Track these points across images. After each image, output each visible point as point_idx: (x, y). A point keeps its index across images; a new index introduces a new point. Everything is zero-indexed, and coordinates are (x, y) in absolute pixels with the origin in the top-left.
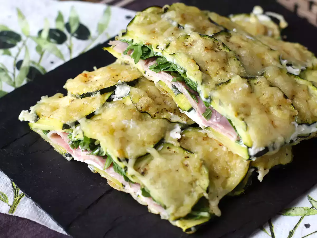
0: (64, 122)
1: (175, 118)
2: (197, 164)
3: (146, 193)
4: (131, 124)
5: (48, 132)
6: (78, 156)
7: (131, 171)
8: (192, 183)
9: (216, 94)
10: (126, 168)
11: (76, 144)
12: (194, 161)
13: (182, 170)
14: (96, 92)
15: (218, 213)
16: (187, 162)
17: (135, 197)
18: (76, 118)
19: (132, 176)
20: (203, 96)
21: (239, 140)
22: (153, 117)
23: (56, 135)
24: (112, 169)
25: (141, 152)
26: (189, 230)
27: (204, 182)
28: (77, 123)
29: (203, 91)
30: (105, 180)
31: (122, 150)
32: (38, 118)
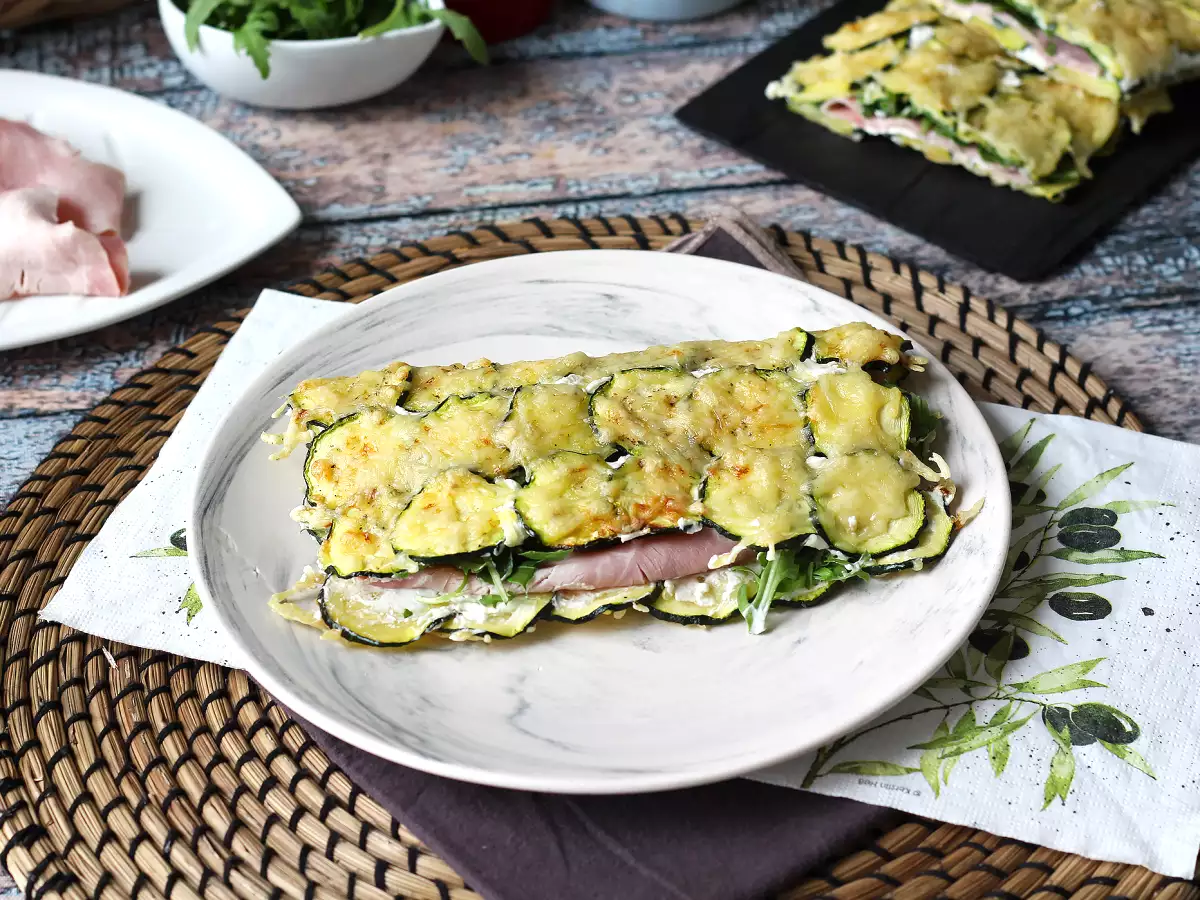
0: (850, 80)
1: (1004, 63)
2: (1050, 114)
3: (988, 154)
4: (951, 70)
5: (818, 104)
6: (876, 127)
7: (963, 127)
8: (1049, 136)
9: (1061, 17)
10: (955, 125)
11: (871, 109)
12: (1044, 110)
13: (1031, 122)
14: (884, 40)
15: (1088, 174)
16: (1036, 112)
17: (969, 166)
18: (868, 72)
19: (968, 134)
20: (1042, 23)
21: (1103, 71)
22: (976, 61)
23: (838, 106)
24: (933, 134)
25: (971, 103)
26: (1056, 196)
27: (1063, 137)
28: (870, 80)
29: (1042, 18)
30: (920, 155)
31: (946, 101)
32: (801, 88)
